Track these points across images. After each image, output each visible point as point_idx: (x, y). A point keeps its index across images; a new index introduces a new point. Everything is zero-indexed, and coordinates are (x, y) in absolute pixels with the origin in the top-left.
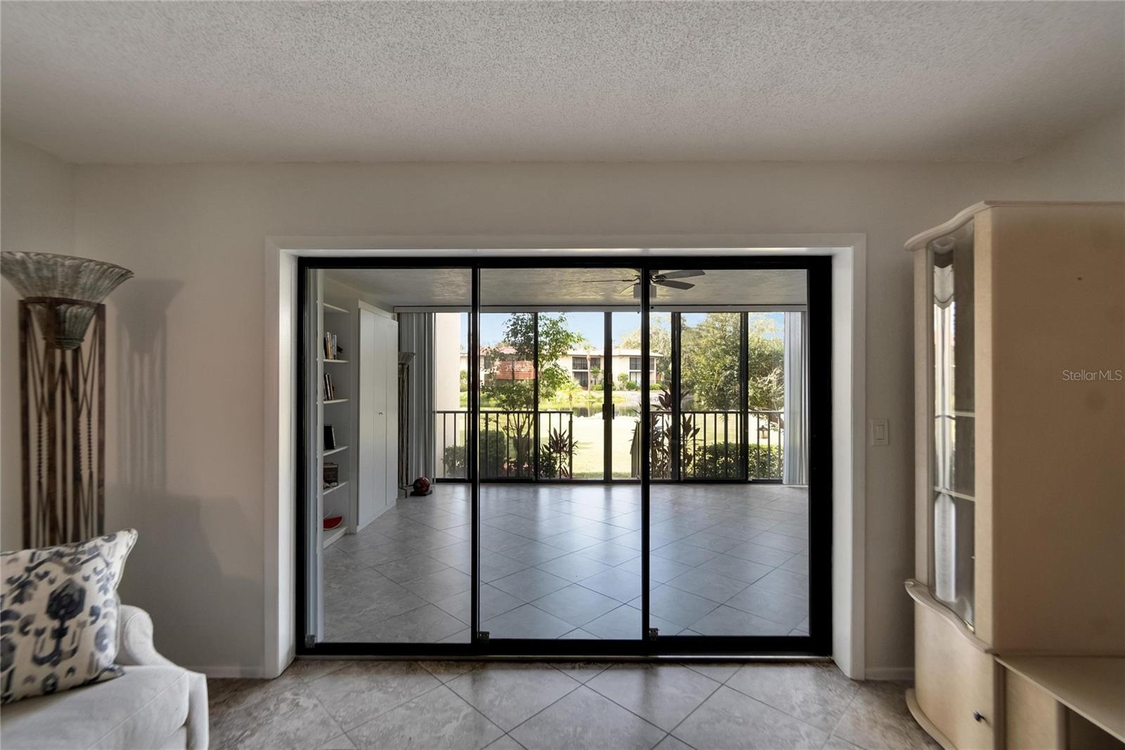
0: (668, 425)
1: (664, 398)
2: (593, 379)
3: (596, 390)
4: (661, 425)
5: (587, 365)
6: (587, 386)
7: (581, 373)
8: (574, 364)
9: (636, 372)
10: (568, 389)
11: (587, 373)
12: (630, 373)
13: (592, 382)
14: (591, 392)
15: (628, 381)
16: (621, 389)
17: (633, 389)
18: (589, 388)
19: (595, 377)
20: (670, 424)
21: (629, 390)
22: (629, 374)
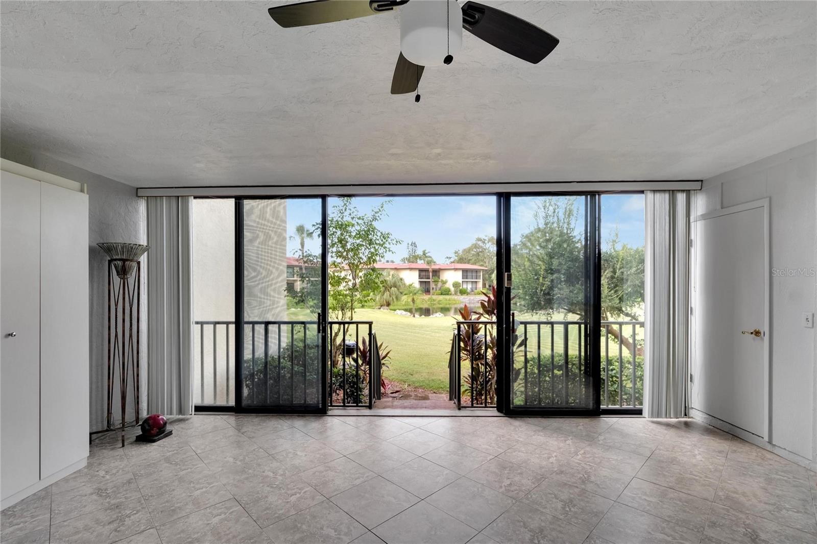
0: (491, 335)
1: (486, 304)
2: (434, 287)
3: (437, 295)
4: (484, 334)
5: (429, 275)
6: (429, 292)
7: (426, 282)
8: (420, 276)
9: (467, 282)
10: (411, 295)
11: (429, 282)
12: (463, 282)
13: (433, 289)
14: (433, 296)
15: (461, 288)
16: (456, 294)
17: (464, 293)
18: (431, 294)
19: (436, 285)
20: (495, 333)
21: (462, 295)
22: (461, 282)
